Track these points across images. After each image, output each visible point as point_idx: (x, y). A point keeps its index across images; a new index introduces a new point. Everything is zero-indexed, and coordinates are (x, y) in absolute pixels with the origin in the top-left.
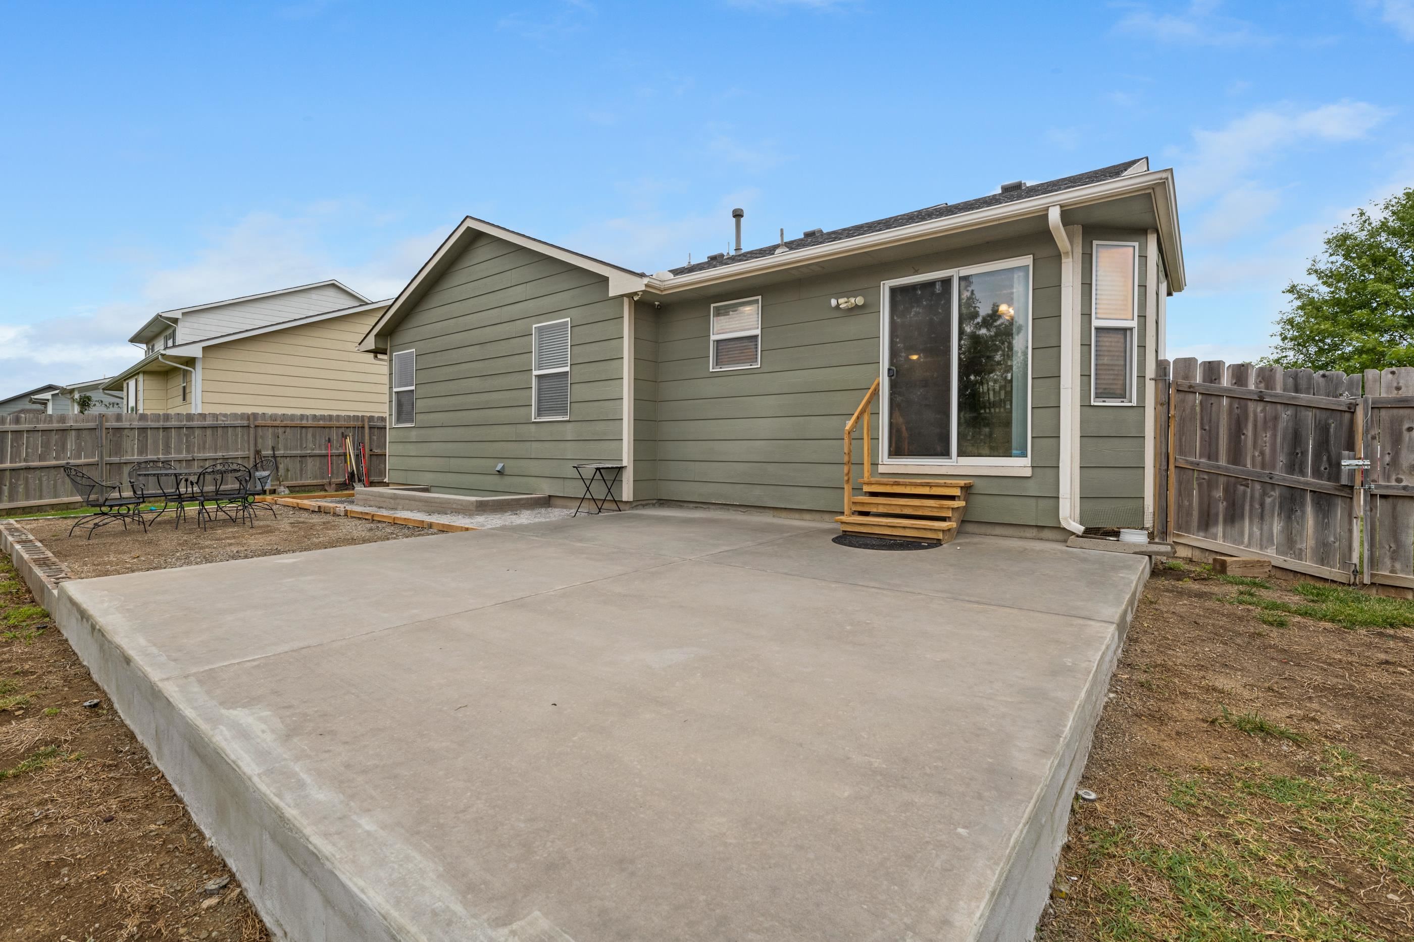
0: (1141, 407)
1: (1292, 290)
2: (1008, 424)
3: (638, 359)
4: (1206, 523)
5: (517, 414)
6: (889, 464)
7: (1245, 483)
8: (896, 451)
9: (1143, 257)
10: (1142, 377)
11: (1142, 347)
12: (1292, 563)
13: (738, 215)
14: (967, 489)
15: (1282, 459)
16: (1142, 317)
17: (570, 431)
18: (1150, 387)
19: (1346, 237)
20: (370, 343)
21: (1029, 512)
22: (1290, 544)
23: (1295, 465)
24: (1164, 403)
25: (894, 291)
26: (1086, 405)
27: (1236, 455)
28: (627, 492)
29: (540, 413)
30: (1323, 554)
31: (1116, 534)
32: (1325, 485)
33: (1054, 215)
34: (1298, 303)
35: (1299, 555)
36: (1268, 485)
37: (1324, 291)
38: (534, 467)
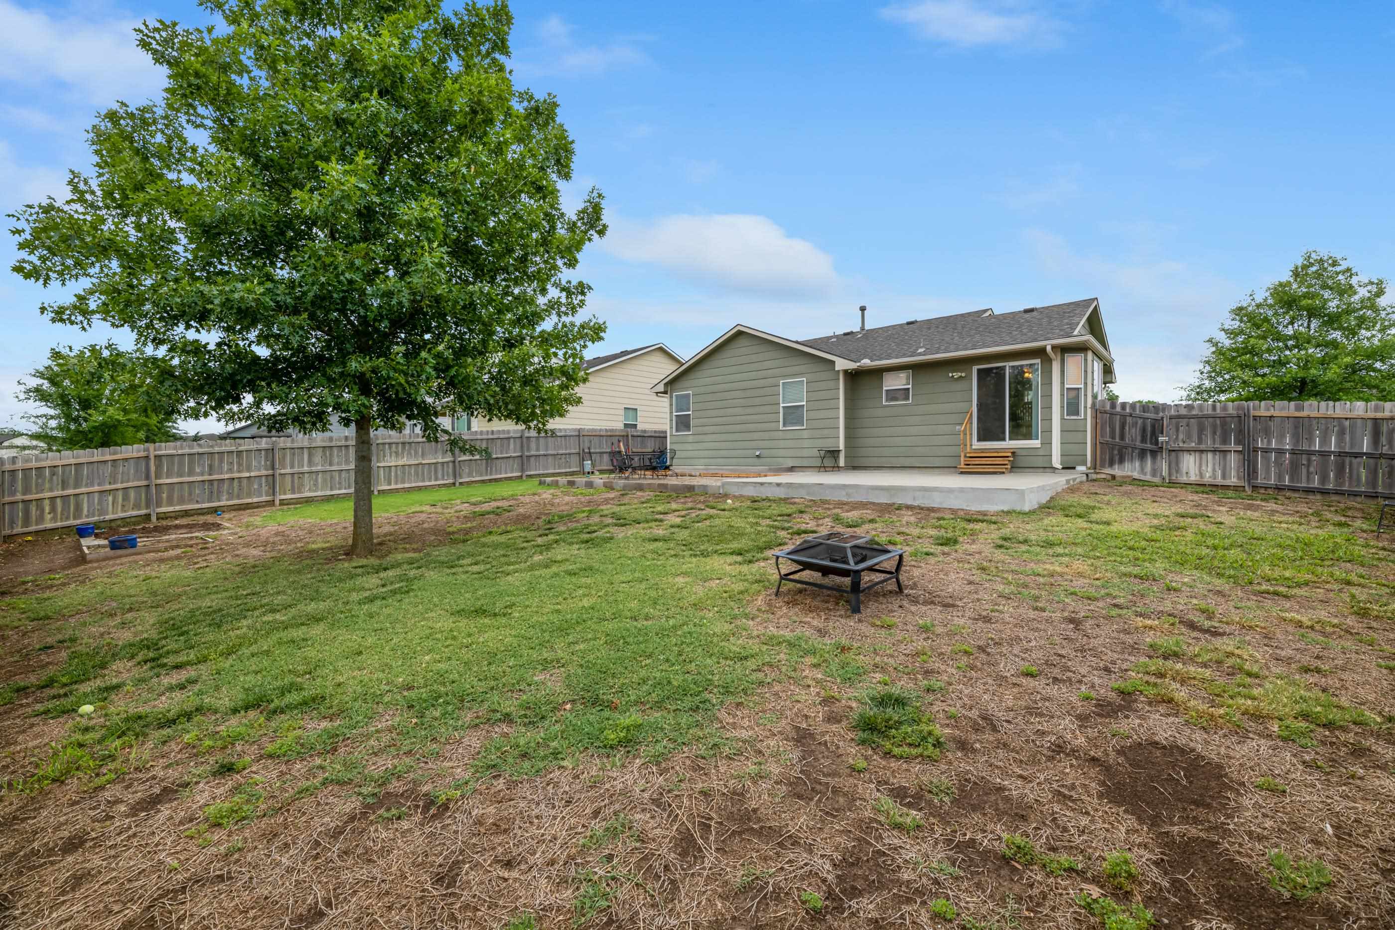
0: (1085, 419)
1: (1210, 341)
2: (1030, 426)
3: (846, 399)
4: (1111, 464)
5: (773, 426)
6: (977, 445)
7: (1126, 448)
8: (979, 440)
9: (1086, 360)
10: (1085, 407)
11: (1086, 395)
12: (1143, 477)
13: (863, 309)
14: (1013, 453)
15: (1139, 438)
16: (1086, 384)
17: (806, 434)
18: (1089, 411)
19: (1241, 309)
20: (661, 388)
21: (1040, 462)
22: (1142, 470)
23: (1143, 440)
24: (1095, 417)
25: (979, 371)
26: (1062, 419)
27: (1122, 437)
28: (842, 463)
29: (784, 425)
30: (1154, 474)
31: (1074, 468)
32: (1154, 447)
33: (1049, 348)
34: (1214, 349)
35: (1145, 474)
36: (1134, 448)
37: (1227, 342)
38: (782, 453)
